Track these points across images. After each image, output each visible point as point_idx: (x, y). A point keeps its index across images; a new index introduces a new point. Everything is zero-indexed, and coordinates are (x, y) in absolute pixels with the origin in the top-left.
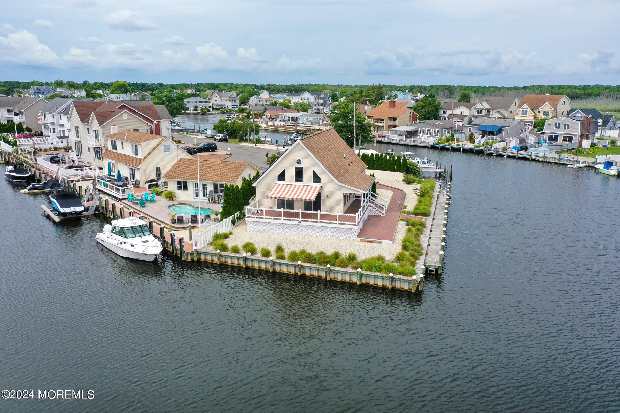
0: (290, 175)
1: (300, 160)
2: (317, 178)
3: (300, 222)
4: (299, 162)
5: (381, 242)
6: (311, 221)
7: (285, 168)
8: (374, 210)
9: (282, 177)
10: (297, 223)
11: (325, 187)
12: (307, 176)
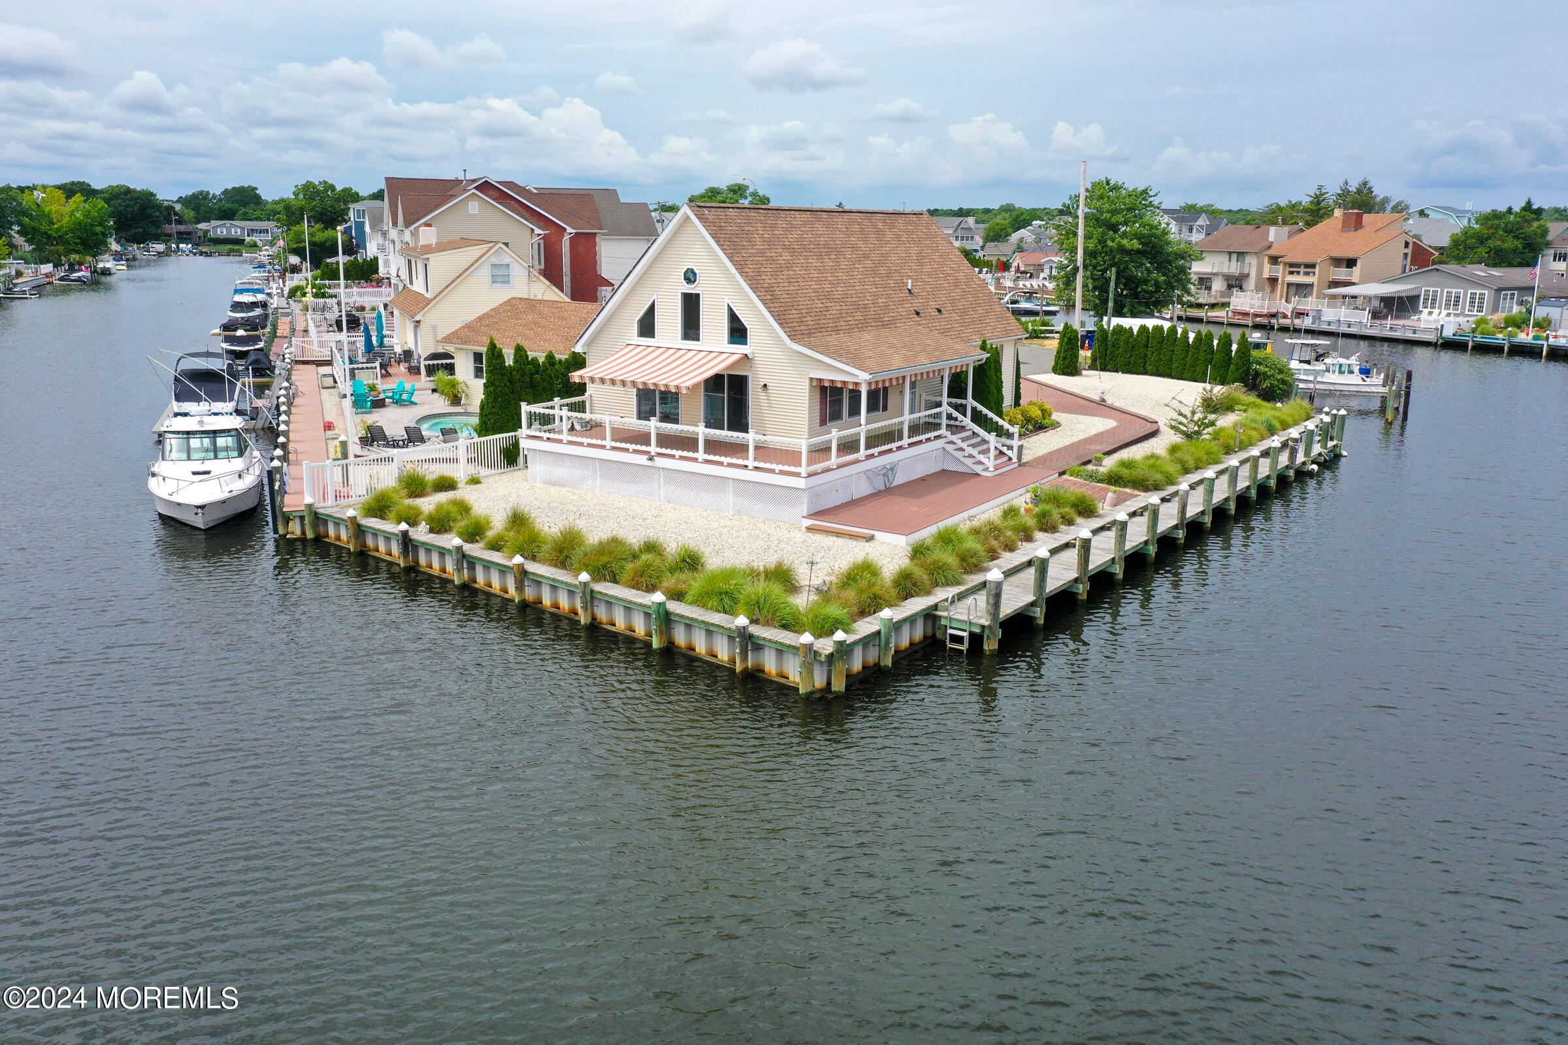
0: (670, 320)
1: (692, 271)
2: (738, 332)
3: (651, 459)
4: (690, 276)
5: (871, 538)
6: (681, 458)
7: (655, 297)
8: (959, 455)
9: (647, 326)
10: (642, 460)
11: (759, 360)
12: (713, 324)
